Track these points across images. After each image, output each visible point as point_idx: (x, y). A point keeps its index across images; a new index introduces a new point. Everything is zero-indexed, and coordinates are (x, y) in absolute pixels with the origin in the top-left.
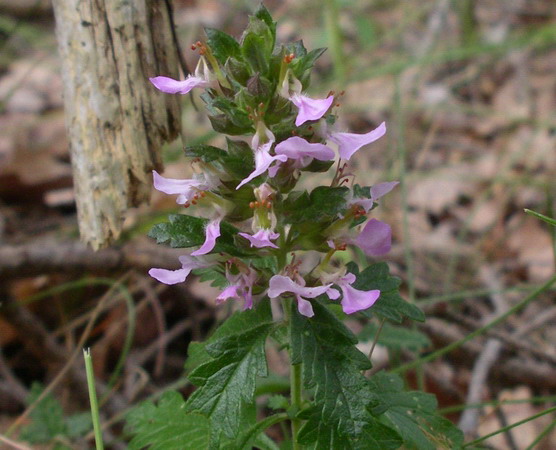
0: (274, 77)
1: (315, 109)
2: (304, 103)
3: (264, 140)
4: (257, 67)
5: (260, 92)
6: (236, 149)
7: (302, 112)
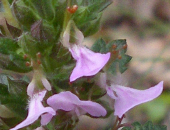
0: (59, 23)
1: (93, 63)
2: (82, 56)
3: (40, 87)
4: (41, 12)
5: (42, 38)
6: (16, 90)
7: (79, 64)
